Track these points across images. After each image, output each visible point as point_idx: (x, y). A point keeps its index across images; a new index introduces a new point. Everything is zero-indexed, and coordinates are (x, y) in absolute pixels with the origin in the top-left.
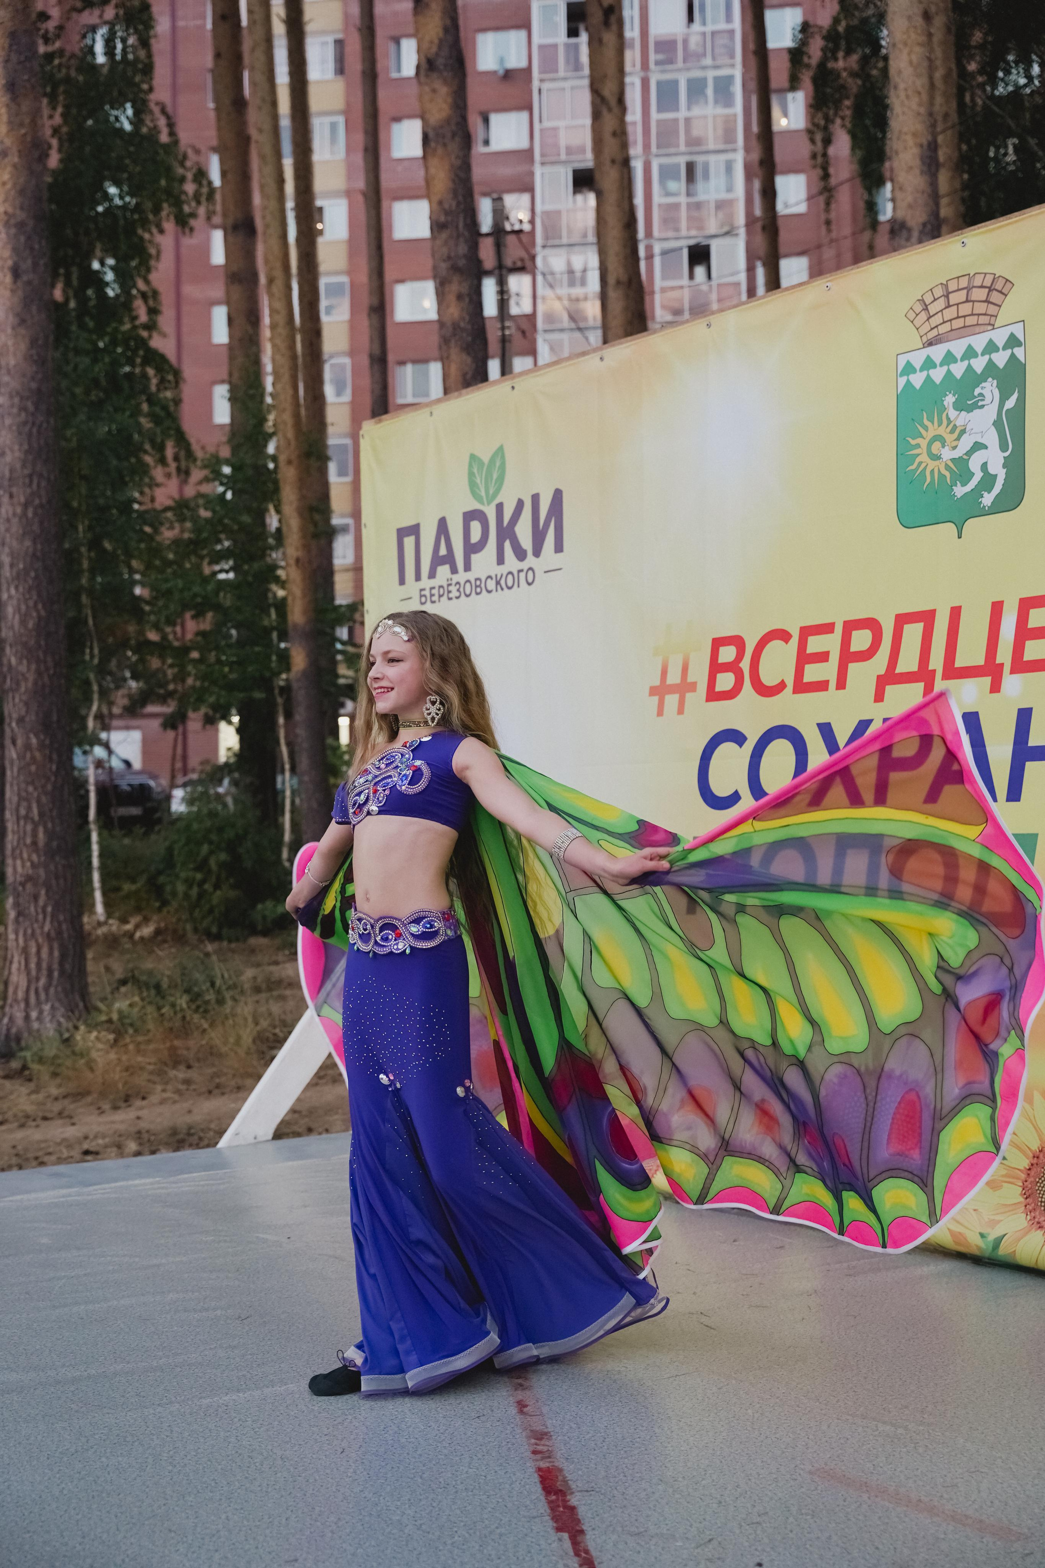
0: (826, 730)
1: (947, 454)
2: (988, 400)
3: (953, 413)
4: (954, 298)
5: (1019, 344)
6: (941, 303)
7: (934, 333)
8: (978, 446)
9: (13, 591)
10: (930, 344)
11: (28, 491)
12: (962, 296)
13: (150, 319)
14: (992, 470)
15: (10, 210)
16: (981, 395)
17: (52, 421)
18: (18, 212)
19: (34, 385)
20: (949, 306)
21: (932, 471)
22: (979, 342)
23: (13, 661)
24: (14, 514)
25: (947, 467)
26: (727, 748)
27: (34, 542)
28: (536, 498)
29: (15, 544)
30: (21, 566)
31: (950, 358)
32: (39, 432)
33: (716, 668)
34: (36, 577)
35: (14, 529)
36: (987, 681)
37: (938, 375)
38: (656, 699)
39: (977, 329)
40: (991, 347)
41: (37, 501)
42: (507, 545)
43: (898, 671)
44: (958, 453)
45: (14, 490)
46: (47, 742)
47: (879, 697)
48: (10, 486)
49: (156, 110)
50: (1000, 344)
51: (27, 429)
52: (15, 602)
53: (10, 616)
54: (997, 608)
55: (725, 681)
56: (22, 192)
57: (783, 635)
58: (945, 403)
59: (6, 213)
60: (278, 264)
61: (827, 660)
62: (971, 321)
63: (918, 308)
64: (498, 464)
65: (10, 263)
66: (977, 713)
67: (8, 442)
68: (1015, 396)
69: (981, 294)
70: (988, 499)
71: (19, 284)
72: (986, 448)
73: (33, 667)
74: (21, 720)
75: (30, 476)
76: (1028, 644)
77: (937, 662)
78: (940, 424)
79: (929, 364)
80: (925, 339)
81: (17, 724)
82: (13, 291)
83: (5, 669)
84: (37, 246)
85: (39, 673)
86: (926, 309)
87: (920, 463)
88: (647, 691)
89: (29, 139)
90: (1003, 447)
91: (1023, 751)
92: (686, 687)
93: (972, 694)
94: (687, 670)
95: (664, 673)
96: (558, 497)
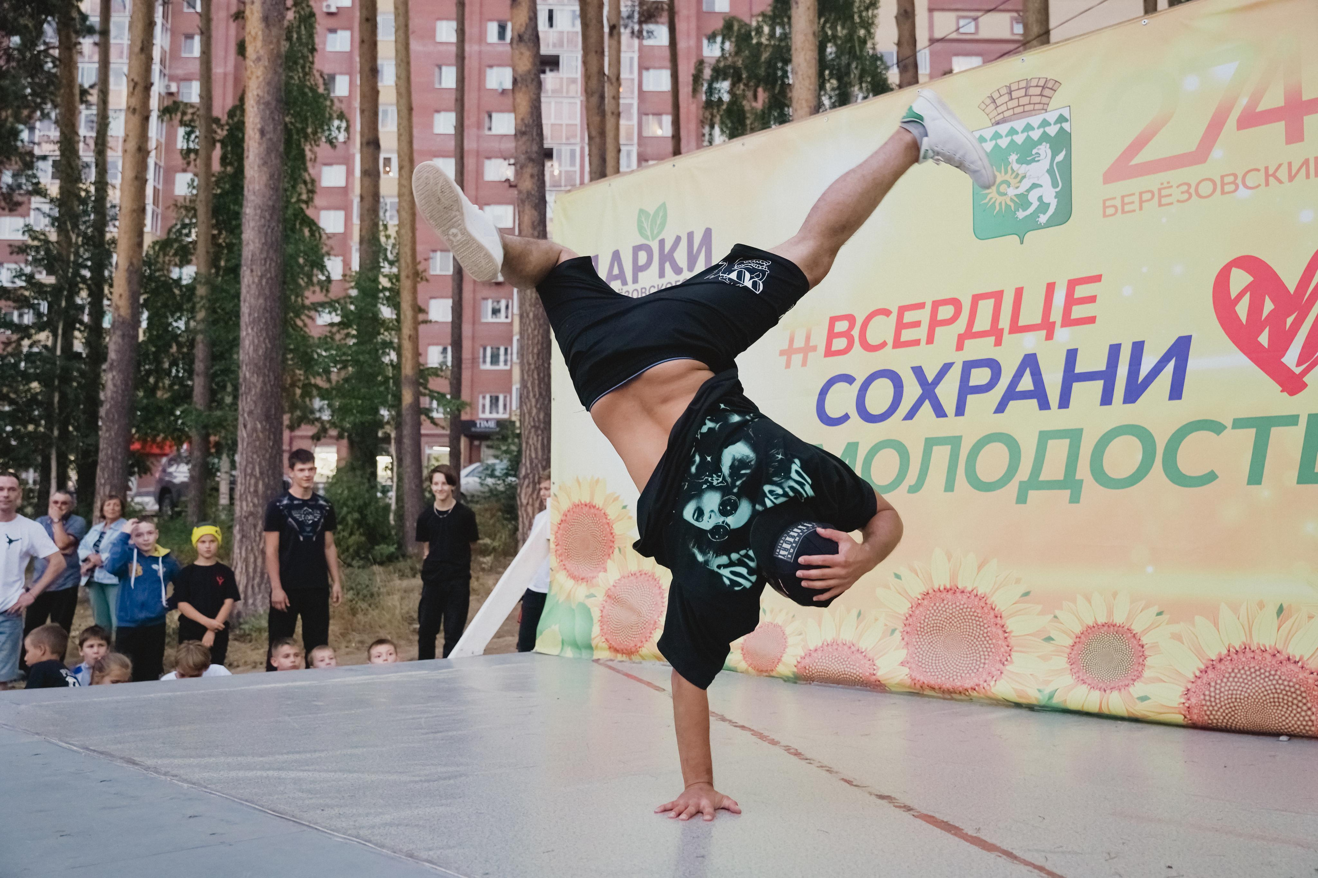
0: (918, 372)
1: (1012, 192)
2: (1042, 157)
3: (1016, 166)
4: (1014, 95)
5: (1066, 120)
6: (1006, 98)
7: (1001, 116)
8: (1035, 186)
9: (250, 331)
10: (998, 123)
11: (264, 268)
12: (1022, 92)
13: (308, 197)
14: (1046, 200)
15: (261, 94)
16: (1037, 153)
17: (281, 226)
18: (266, 95)
19: (270, 203)
20: (1012, 99)
21: (1001, 203)
22: (1035, 121)
23: (248, 375)
24: (253, 282)
25: (1012, 200)
26: (840, 386)
27: (265, 300)
28: (690, 236)
29: (252, 300)
30: (256, 315)
31: (1013, 132)
32: (272, 232)
33: (832, 335)
34: (266, 323)
35: (252, 292)
36: (1043, 333)
37: (1004, 143)
38: (785, 357)
39: (1034, 113)
40: (1045, 123)
41: (269, 275)
42: (667, 266)
43: (974, 330)
44: (1021, 190)
45: (254, 267)
46: (268, 427)
47: (960, 347)
48: (251, 265)
49: (317, 75)
50: (1052, 121)
51: (265, 230)
52: (251, 338)
53: (247, 347)
54: (1051, 288)
55: (839, 344)
56: (269, 84)
57: (886, 312)
58: (1010, 160)
59: (258, 95)
60: (407, 159)
61: (919, 326)
62: (1031, 107)
63: (988, 101)
64: (661, 215)
65: (259, 126)
66: (1035, 354)
67: (252, 237)
68: (1064, 153)
69: (1038, 91)
70: (1043, 219)
71: (264, 139)
72: (1041, 186)
73: (261, 379)
74: (251, 413)
75: (265, 259)
76: (1075, 308)
77: (1005, 322)
78: (1006, 173)
79: (997, 136)
80: (993, 121)
81: (248, 415)
82: (260, 144)
83: (241, 380)
84: (277, 118)
85: (264, 383)
86: (994, 101)
87: (991, 199)
88: (778, 353)
89: (275, 52)
90: (1055, 185)
91: (1071, 377)
92: (808, 349)
93: (1031, 342)
94: (808, 338)
95: (792, 341)
96: (708, 233)
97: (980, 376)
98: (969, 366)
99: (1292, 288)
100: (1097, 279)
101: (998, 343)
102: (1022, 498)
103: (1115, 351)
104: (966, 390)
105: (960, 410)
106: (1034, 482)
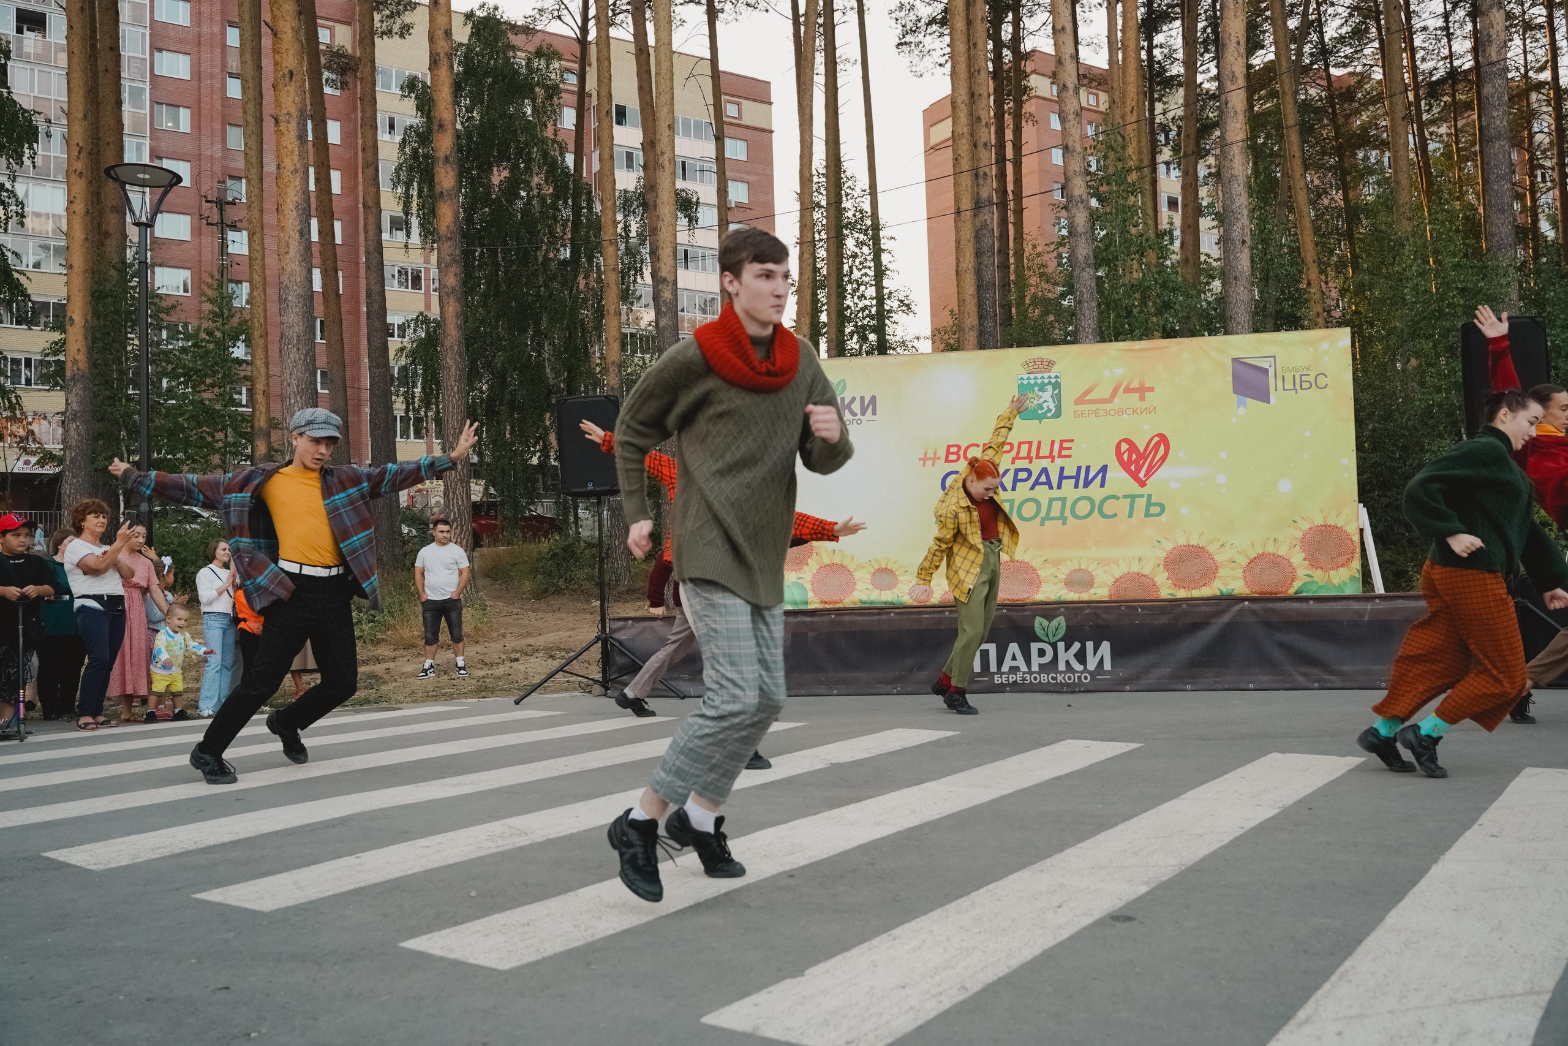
1: (1035, 402)
3: (1037, 392)
4: (1036, 363)
5: (1059, 377)
6: (1032, 364)
7: (1031, 371)
8: (1046, 401)
12: (1039, 363)
14: (1050, 408)
16: (1046, 389)
21: (1029, 405)
22: (1046, 375)
25: (1036, 405)
28: (862, 398)
31: (1036, 378)
33: (948, 453)
36: (1050, 459)
37: (1032, 382)
38: (924, 462)
39: (1045, 372)
40: (1049, 377)
43: (1020, 456)
47: (1013, 463)
50: (1053, 377)
54: (1053, 442)
55: (952, 457)
57: (978, 446)
58: (1035, 389)
62: (1043, 369)
63: (1025, 363)
64: (843, 383)
66: (1047, 468)
68: (1058, 390)
69: (1045, 363)
70: (1049, 415)
72: (1048, 402)
76: (1063, 451)
77: (1033, 454)
78: (1033, 394)
79: (1029, 378)
80: (1027, 371)
86: (1028, 364)
88: (919, 460)
90: (1054, 402)
91: (1062, 477)
92: (935, 458)
93: (1045, 463)
94: (935, 453)
95: (926, 454)
96: (873, 399)
97: (1022, 475)
98: (1017, 471)
99: (1142, 450)
100: (1072, 441)
101: (1031, 462)
102: (1042, 524)
103: (1079, 468)
104: (1016, 480)
105: (1014, 488)
106: (1047, 517)
